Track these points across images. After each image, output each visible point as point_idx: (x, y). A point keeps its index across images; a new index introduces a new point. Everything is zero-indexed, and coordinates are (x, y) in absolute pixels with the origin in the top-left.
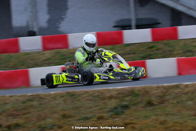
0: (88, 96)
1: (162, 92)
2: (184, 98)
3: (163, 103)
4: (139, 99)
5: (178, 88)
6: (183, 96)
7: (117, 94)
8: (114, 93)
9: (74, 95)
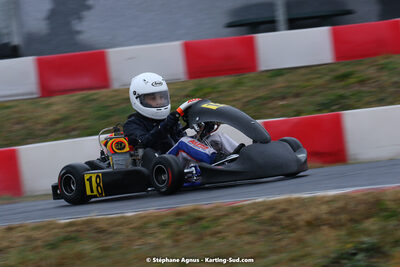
0: (242, 221)
9: (200, 219)
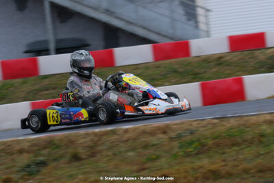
1: (92, 140)
2: (123, 147)
3: (94, 157)
4: (61, 152)
5: (113, 134)
6: (121, 144)
7: (30, 146)
8: (26, 146)
